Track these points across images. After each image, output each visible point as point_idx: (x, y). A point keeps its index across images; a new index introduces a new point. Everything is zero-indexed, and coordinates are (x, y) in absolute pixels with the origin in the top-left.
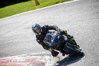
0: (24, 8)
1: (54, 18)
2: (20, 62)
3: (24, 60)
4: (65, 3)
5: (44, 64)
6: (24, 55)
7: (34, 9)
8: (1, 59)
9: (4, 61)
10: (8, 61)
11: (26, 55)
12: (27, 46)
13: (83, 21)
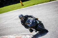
0: (14, 7)
6: (15, 35)
8: (1, 37)
13: (49, 15)
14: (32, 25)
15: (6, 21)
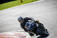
0: (14, 4)
1: (31, 10)
2: (11, 35)
3: (14, 34)
4: (37, 1)
5: (25, 37)
6: (14, 31)
7: (20, 5)
8: (1, 34)
9: (2, 35)
10: (5, 35)
11: (15, 31)
12: (15, 26)
13: (48, 12)
14: (31, 29)
15: (6, 18)
